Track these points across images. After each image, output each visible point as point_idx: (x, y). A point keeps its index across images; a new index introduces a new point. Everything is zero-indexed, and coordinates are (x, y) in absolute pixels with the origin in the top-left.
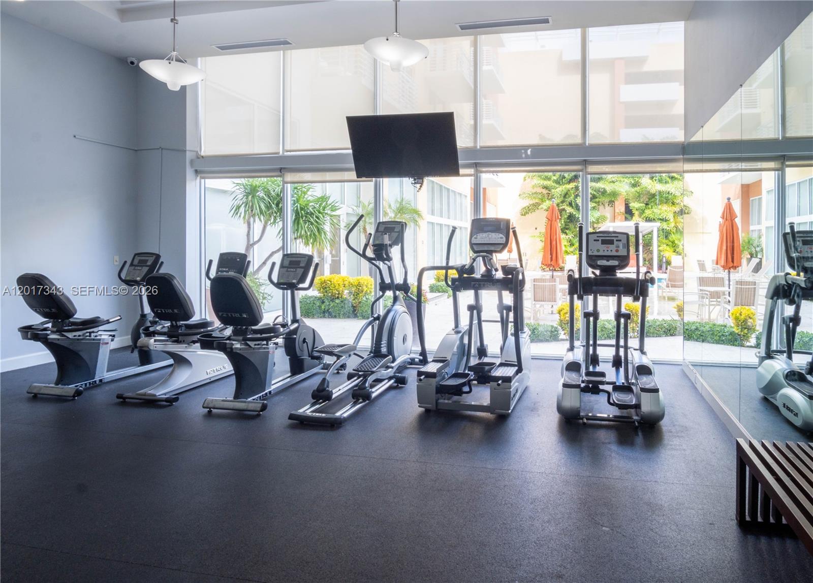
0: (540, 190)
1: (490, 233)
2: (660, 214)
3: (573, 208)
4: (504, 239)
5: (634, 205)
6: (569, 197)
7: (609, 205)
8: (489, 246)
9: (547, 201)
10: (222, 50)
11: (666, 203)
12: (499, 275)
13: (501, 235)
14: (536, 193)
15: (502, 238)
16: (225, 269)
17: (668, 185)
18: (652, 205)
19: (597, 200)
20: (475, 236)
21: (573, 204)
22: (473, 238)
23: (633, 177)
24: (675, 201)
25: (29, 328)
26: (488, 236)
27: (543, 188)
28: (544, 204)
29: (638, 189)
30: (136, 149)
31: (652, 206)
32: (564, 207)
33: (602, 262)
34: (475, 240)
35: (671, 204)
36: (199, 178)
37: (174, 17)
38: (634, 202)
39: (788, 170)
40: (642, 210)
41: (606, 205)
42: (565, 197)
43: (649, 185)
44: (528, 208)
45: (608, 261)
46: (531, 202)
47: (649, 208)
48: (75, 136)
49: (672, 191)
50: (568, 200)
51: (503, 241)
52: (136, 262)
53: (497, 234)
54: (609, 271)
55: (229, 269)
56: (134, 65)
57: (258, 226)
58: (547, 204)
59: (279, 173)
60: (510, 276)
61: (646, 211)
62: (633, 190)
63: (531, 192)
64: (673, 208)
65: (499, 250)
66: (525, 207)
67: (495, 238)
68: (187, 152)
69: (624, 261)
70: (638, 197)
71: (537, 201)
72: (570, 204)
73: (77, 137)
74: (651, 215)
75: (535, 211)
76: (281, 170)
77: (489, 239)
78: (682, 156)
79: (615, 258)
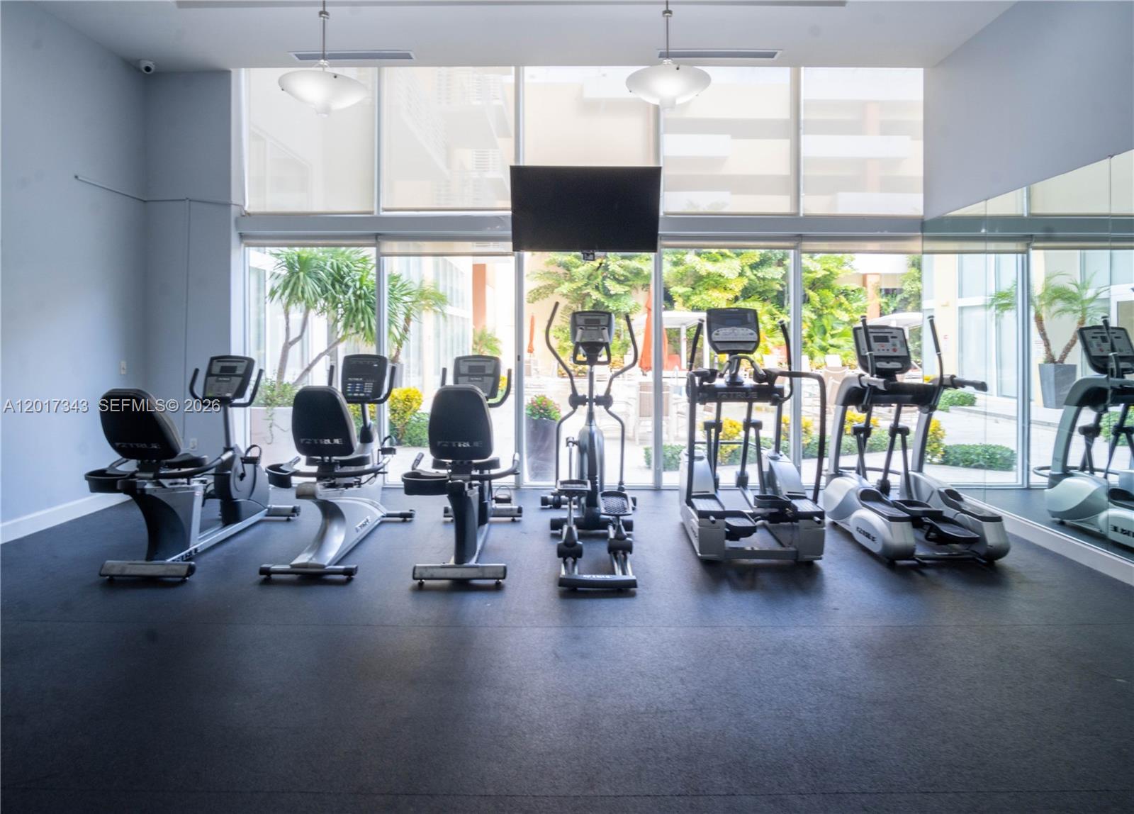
0: (553, 269)
1: (735, 328)
2: (711, 302)
3: (600, 293)
4: (755, 335)
5: (677, 290)
6: (596, 278)
7: (642, 289)
8: (736, 344)
9: (566, 284)
10: (300, 59)
11: (716, 287)
12: (749, 382)
13: (750, 331)
14: (549, 273)
15: (752, 334)
16: (357, 379)
17: (718, 264)
18: (700, 289)
19: (631, 283)
20: (716, 332)
21: (600, 287)
22: (713, 335)
23: (674, 253)
24: (728, 285)
25: (101, 473)
26: (733, 332)
27: (559, 266)
28: (563, 286)
29: (681, 268)
30: (145, 200)
31: (700, 291)
32: (588, 291)
33: (882, 365)
34: (717, 336)
35: (723, 290)
36: (243, 245)
37: (324, 9)
38: (676, 286)
39: (1033, 253)
40: (686, 296)
41: (640, 289)
42: (589, 278)
43: (697, 264)
44: (538, 291)
45: (888, 363)
46: (542, 284)
47: (696, 294)
48: (76, 177)
49: (725, 272)
50: (595, 282)
51: (754, 338)
52: (216, 369)
53: (745, 329)
54: (888, 374)
55: (365, 379)
56: (148, 73)
57: (296, 315)
58: (566, 287)
59: (373, 242)
60: (766, 384)
61: (692, 298)
62: (675, 270)
63: (542, 271)
64: (726, 294)
65: (751, 349)
66: (532, 291)
67: (743, 335)
68: (233, 207)
69: (905, 363)
70: (680, 280)
71: (551, 282)
72: (597, 288)
73: (80, 178)
74: (699, 303)
75: (548, 297)
76: (377, 236)
77: (736, 335)
78: (920, 234)
79: (895, 359)
